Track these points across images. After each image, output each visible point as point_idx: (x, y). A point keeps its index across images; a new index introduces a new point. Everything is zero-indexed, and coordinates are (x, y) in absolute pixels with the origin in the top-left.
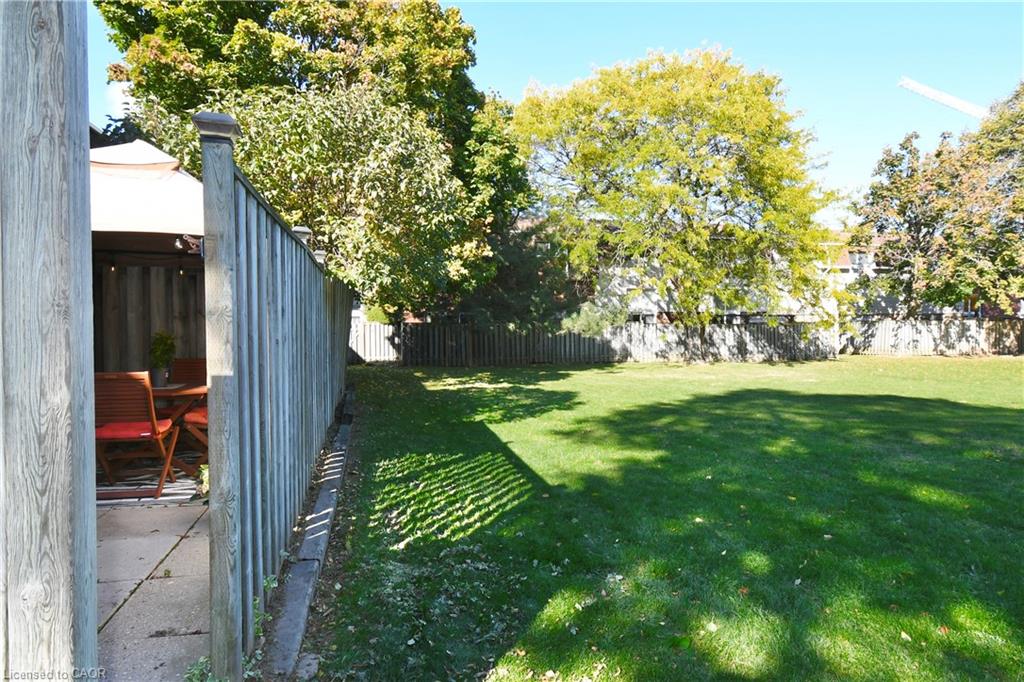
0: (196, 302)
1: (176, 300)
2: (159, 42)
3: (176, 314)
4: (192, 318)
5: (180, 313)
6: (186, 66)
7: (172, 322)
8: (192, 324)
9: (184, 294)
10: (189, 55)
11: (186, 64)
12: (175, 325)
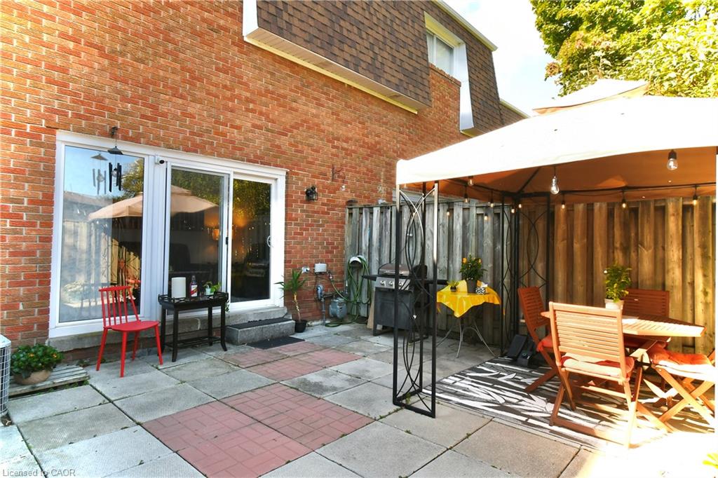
0: (637, 234)
1: (618, 233)
2: (583, 34)
3: (618, 245)
4: (633, 249)
5: (621, 244)
6: (604, 45)
7: (613, 252)
8: (633, 254)
9: (625, 227)
10: (606, 35)
11: (603, 43)
12: (616, 254)
